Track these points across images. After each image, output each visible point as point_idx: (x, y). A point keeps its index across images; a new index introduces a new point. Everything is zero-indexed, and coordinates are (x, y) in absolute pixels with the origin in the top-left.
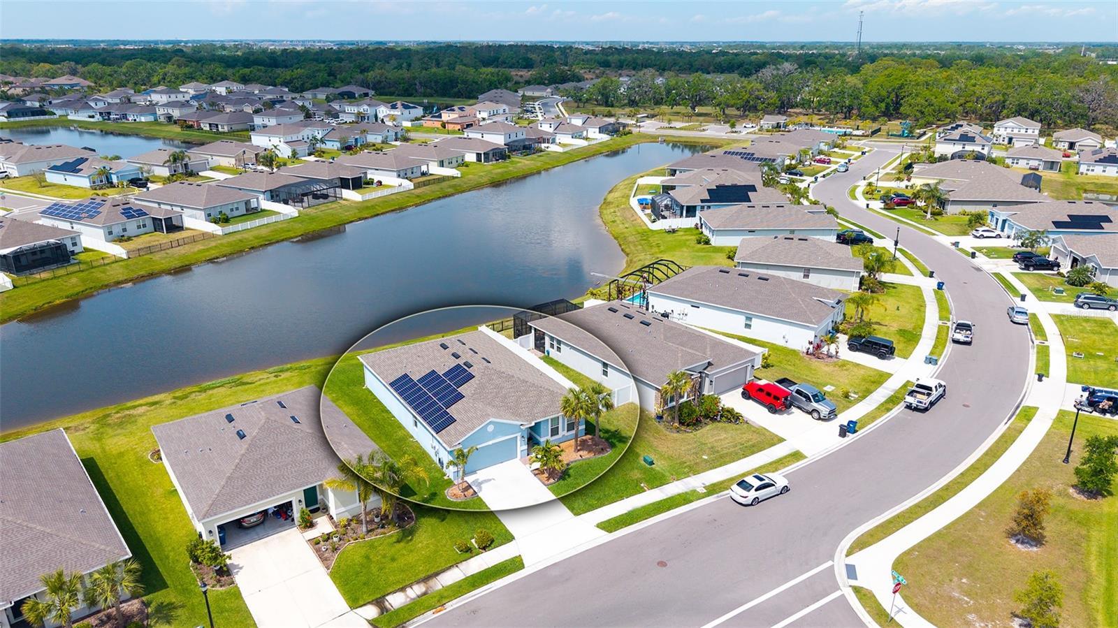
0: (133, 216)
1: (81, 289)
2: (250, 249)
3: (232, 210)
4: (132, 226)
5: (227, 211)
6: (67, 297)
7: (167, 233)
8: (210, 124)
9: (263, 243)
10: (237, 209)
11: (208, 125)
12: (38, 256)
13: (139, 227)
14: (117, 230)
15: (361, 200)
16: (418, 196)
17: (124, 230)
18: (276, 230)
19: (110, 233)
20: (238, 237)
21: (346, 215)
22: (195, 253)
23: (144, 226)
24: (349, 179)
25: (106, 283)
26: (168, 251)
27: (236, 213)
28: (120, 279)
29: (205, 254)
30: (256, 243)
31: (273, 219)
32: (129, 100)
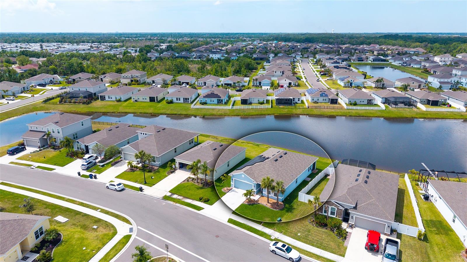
0: (323, 96)
1: (285, 113)
2: (349, 116)
3: (361, 102)
4: (321, 99)
5: (358, 102)
6: (279, 114)
7: (330, 104)
8: (434, 71)
9: (356, 115)
10: (363, 102)
11: (433, 71)
12: (287, 101)
13: (323, 100)
14: (315, 99)
15: (425, 110)
16: (462, 115)
17: (318, 100)
18: (368, 112)
19: (313, 100)
20: (350, 111)
21: (407, 115)
22: (329, 112)
23: (326, 100)
24: (430, 101)
25: (293, 113)
26: (321, 109)
27: (362, 103)
28: (298, 113)
29: (331, 113)
30: (353, 115)
31: (376, 108)
32: (428, 59)
